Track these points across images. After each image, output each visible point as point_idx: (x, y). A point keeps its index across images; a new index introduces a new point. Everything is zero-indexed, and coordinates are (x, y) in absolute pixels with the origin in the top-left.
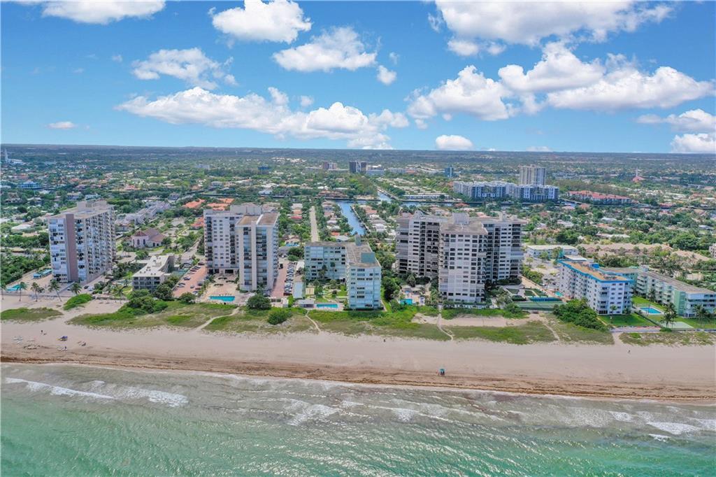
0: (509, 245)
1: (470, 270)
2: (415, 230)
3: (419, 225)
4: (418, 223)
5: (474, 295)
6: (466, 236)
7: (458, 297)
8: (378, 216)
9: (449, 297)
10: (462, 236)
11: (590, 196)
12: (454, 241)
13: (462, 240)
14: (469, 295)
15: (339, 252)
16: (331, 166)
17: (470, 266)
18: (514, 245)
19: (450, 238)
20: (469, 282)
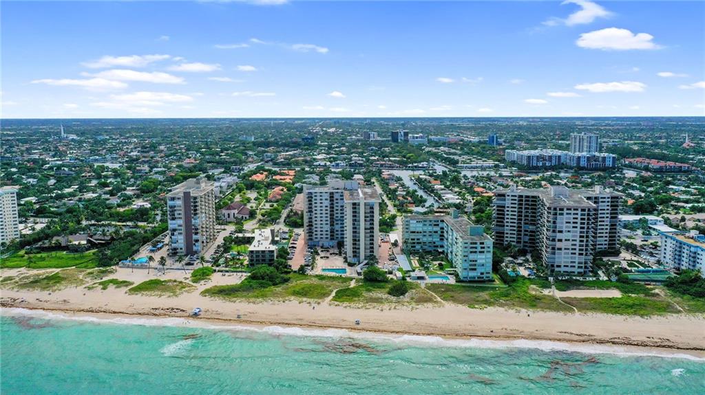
0: (607, 217)
1: (578, 243)
2: (512, 204)
3: (516, 198)
4: (516, 196)
5: (581, 267)
6: (574, 210)
7: (566, 269)
8: (443, 187)
9: (557, 269)
10: (570, 209)
11: (649, 163)
12: (562, 214)
13: (570, 214)
14: (577, 267)
15: (438, 225)
16: (372, 135)
17: (578, 239)
18: (612, 218)
19: (558, 212)
20: (577, 254)
